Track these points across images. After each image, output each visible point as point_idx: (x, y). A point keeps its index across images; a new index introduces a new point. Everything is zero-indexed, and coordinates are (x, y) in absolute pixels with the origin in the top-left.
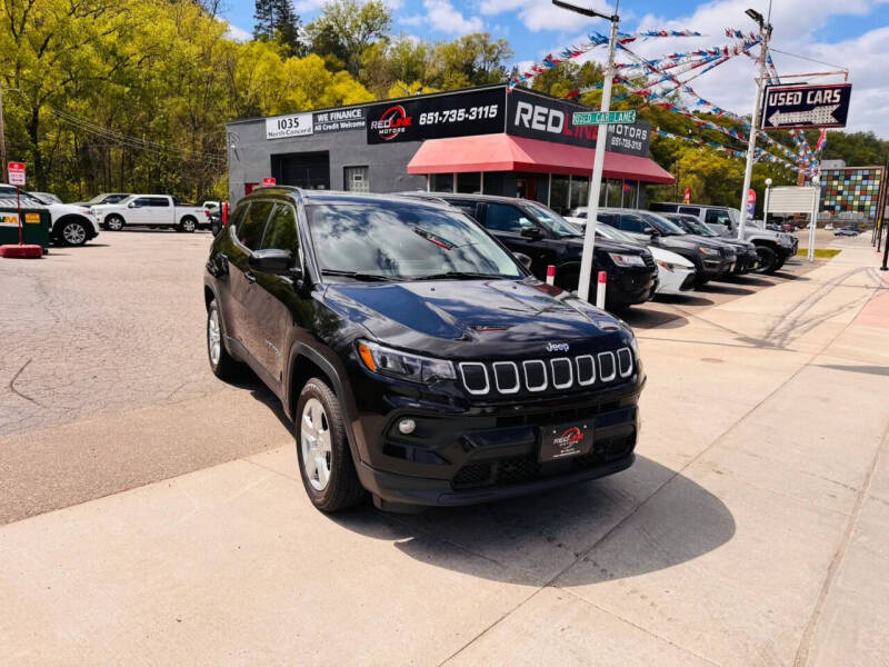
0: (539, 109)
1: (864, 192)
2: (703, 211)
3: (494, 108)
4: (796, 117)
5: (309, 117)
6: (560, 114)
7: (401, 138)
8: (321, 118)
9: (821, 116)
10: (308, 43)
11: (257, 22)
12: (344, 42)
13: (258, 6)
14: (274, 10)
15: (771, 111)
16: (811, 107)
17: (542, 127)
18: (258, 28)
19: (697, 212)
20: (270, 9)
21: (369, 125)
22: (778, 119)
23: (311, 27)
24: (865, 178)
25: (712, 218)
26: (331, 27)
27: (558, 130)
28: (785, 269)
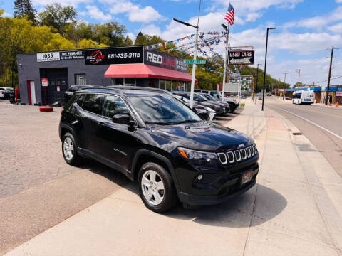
0: (154, 55)
1: (247, 84)
2: (209, 92)
3: (139, 54)
4: (238, 61)
5: (58, 54)
6: (161, 57)
7: (100, 63)
8: (63, 54)
9: (246, 60)
10: (40, 21)
11: (16, 10)
12: (56, 21)
13: (16, 3)
14: (24, 6)
15: (230, 58)
16: (243, 58)
17: (155, 62)
18: (16, 13)
19: (207, 92)
20: (21, 6)
21: (85, 57)
22: (233, 61)
23: (41, 14)
24: (247, 79)
25: (212, 94)
26: (50, 15)
27: (160, 63)
28: (236, 111)
